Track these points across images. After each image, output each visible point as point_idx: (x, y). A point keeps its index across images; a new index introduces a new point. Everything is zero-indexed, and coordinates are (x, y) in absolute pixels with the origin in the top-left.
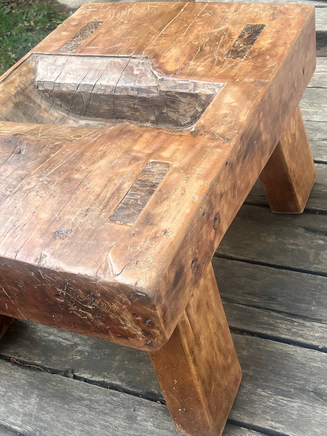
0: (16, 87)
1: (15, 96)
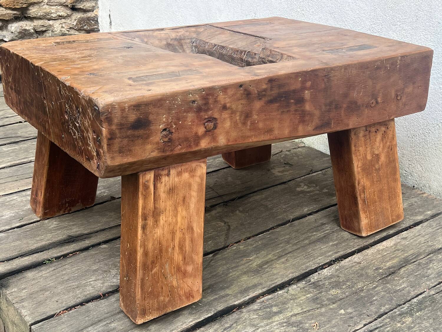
0: (177, 36)
1: (171, 40)
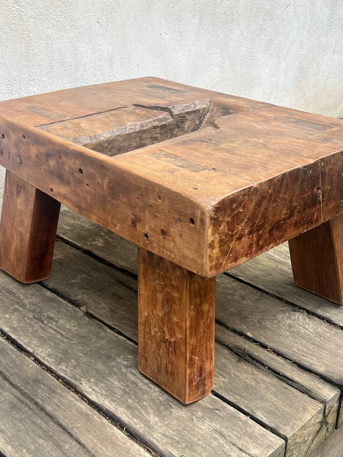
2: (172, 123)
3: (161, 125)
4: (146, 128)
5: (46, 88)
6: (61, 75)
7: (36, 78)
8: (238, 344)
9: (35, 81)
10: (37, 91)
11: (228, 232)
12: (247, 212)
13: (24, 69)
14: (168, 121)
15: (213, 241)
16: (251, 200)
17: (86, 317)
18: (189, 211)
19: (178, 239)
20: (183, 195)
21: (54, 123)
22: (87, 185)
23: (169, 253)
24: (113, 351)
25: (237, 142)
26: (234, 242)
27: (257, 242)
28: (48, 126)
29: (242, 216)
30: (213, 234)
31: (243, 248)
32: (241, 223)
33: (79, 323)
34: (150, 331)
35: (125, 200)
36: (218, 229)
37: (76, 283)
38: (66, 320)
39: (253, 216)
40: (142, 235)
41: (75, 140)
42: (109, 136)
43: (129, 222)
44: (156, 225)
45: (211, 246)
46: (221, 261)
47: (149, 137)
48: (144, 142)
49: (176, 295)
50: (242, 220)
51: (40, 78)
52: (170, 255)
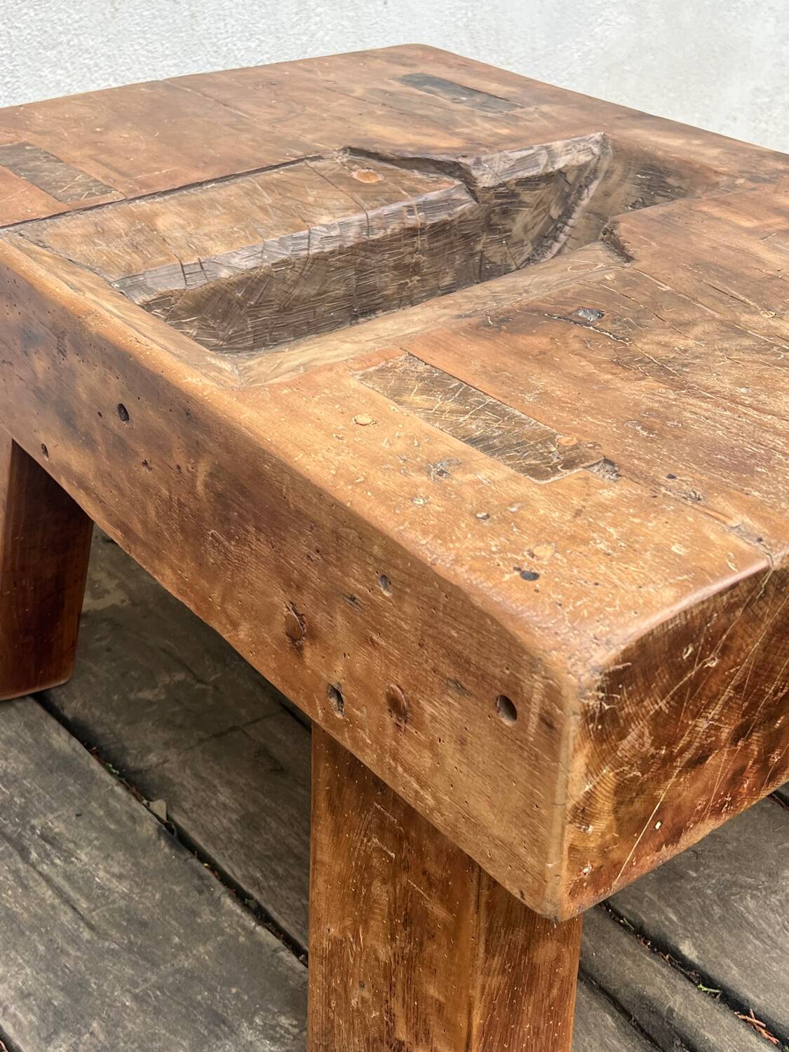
2: (470, 218)
3: (433, 226)
4: (379, 235)
5: (96, 72)
6: (144, 32)
7: (64, 39)
8: (650, 991)
9: (61, 48)
10: (68, 80)
11: (652, 750)
12: (736, 664)
13: (25, 11)
14: (459, 208)
15: (590, 796)
16: (755, 620)
17: (163, 843)
18: (496, 666)
19: (448, 748)
20: (477, 601)
21: (64, 214)
22: (145, 463)
23: (416, 786)
24: (234, 990)
25: (698, 330)
26: (673, 779)
27: (763, 760)
28: (43, 224)
29: (714, 684)
30: (592, 770)
31: (706, 790)
32: (707, 707)
33: (136, 864)
34: (345, 991)
35: (265, 550)
36: (615, 749)
37: (150, 703)
38: (98, 848)
39: (756, 674)
40: (322, 687)
41: (129, 282)
42: (251, 264)
43: (280, 629)
44: (369, 671)
45: (583, 814)
46: (615, 855)
47: (392, 264)
48: (371, 281)
49: (438, 911)
50: (714, 698)
51: (76, 41)
52: (417, 792)
